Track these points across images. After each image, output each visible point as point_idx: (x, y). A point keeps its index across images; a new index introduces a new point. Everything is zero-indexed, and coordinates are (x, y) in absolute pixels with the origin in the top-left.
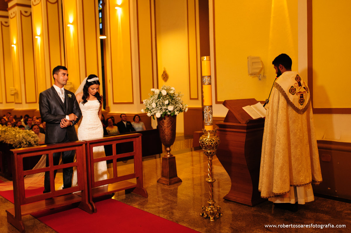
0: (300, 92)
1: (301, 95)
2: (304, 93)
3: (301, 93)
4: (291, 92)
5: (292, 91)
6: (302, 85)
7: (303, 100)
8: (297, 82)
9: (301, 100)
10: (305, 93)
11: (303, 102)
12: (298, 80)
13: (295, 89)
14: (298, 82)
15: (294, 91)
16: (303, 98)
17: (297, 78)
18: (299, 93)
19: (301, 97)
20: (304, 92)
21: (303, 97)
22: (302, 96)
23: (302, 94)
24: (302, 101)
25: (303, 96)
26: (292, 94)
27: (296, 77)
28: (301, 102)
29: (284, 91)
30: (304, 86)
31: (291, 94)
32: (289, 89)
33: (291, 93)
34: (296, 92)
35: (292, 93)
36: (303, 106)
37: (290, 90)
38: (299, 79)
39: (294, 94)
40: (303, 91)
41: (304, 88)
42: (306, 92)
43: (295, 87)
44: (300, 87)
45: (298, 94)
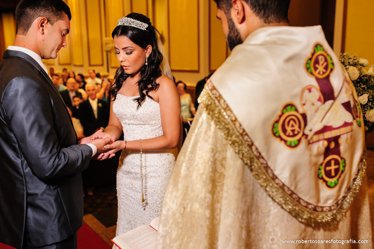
0: (326, 129)
1: (329, 140)
2: (343, 130)
3: (328, 135)
4: (284, 131)
5: (289, 129)
6: (336, 94)
7: (337, 163)
8: (312, 81)
9: (329, 164)
10: (348, 128)
11: (337, 171)
12: (321, 68)
13: (304, 116)
14: (317, 79)
15: (296, 128)
16: (339, 154)
17: (317, 62)
18: (321, 136)
19: (327, 151)
20: (346, 124)
21: (337, 151)
22: (333, 145)
23: (336, 139)
24: (333, 167)
25: (338, 145)
26: (286, 142)
27: (309, 55)
28: (328, 174)
29: (244, 133)
30: (345, 100)
31: (282, 145)
32: (275, 118)
33: (282, 139)
34: (307, 132)
35: (289, 139)
36: (337, 188)
37: (277, 122)
38: (326, 68)
39: (299, 141)
40: (341, 123)
41: (347, 106)
42: (351, 124)
43: (305, 107)
44: (330, 102)
45: (315, 138)
